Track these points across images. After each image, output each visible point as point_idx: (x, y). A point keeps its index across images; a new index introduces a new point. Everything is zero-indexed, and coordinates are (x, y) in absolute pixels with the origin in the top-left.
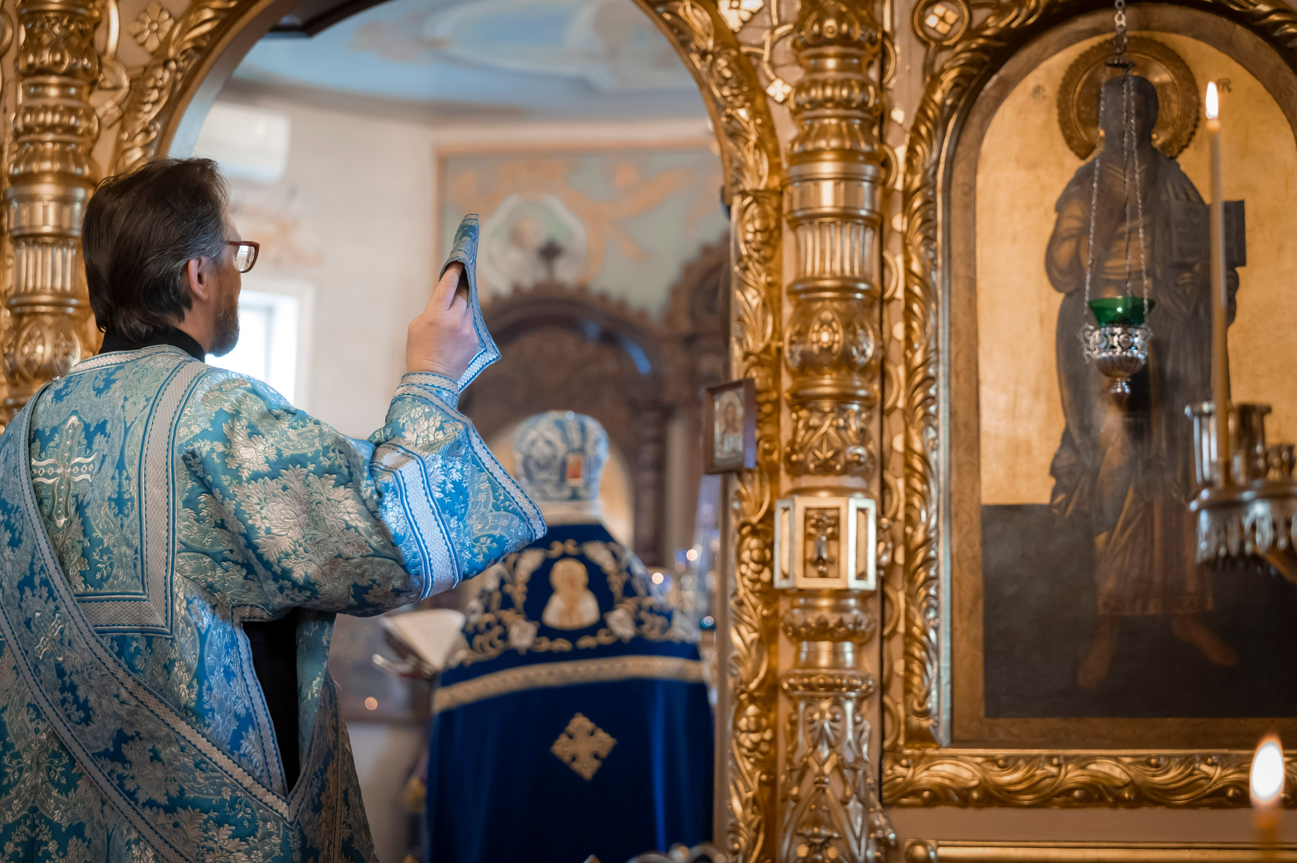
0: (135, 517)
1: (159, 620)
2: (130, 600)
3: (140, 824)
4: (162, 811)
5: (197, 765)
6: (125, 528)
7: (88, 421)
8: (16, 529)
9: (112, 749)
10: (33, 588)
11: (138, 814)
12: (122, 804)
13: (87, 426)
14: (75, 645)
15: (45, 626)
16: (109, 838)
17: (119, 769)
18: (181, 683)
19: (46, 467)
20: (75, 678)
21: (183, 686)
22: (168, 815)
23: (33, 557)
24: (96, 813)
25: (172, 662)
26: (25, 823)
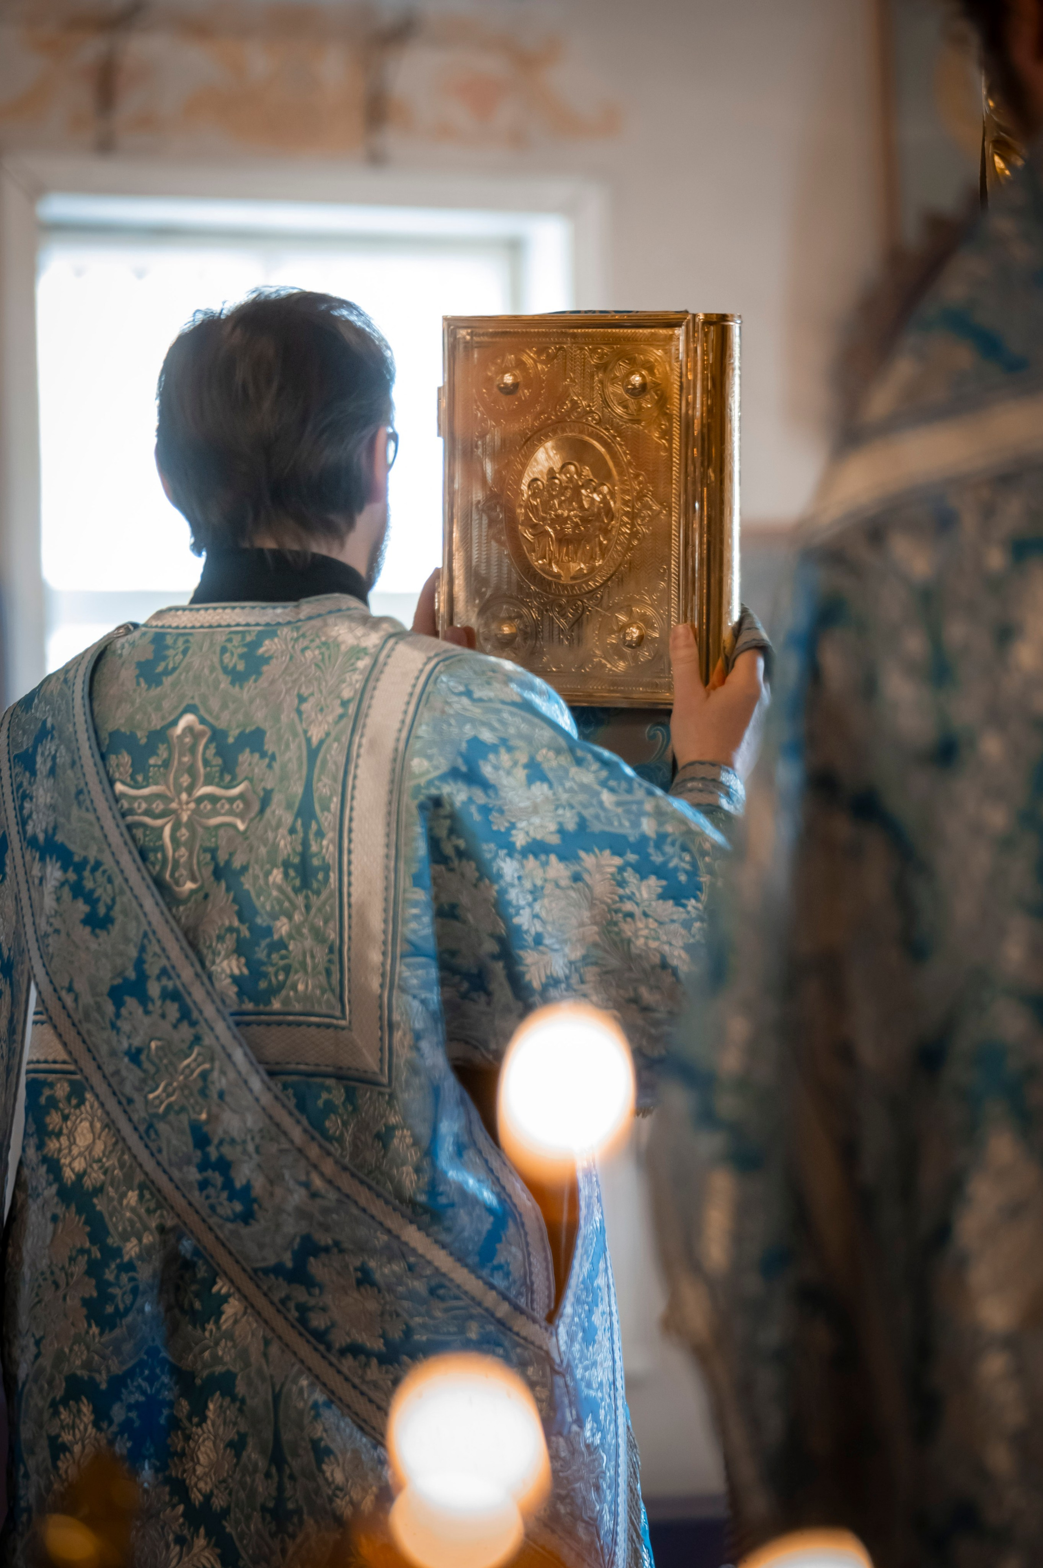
0: (331, 895)
1: (370, 1061)
2: (318, 1025)
3: (335, 1381)
4: (374, 1362)
5: (432, 1291)
6: (313, 911)
7: (221, 725)
8: (98, 900)
9: (289, 1264)
10: (144, 999)
11: (331, 1364)
12: (304, 1350)
13: (217, 736)
14: (228, 1099)
15: (171, 1063)
16: (277, 1398)
17: (300, 1294)
18: (403, 1163)
19: (148, 798)
20: (226, 1150)
21: (408, 1169)
22: (384, 1368)
23: (142, 949)
24: (255, 1356)
25: (391, 1130)
26: (142, 1372)
